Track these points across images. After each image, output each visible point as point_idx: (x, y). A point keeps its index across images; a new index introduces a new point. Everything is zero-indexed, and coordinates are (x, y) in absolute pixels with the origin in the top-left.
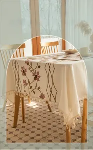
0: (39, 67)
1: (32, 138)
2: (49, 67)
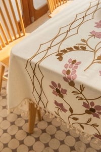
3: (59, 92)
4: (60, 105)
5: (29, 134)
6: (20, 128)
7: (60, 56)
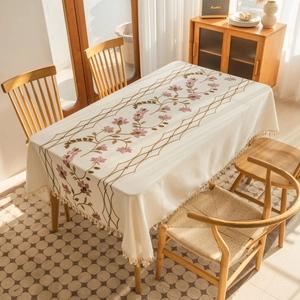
0: (88, 179)
1: (85, 255)
2: (105, 187)
3: (63, 174)
4: (66, 187)
5: (51, 232)
6: (44, 226)
7: (67, 145)
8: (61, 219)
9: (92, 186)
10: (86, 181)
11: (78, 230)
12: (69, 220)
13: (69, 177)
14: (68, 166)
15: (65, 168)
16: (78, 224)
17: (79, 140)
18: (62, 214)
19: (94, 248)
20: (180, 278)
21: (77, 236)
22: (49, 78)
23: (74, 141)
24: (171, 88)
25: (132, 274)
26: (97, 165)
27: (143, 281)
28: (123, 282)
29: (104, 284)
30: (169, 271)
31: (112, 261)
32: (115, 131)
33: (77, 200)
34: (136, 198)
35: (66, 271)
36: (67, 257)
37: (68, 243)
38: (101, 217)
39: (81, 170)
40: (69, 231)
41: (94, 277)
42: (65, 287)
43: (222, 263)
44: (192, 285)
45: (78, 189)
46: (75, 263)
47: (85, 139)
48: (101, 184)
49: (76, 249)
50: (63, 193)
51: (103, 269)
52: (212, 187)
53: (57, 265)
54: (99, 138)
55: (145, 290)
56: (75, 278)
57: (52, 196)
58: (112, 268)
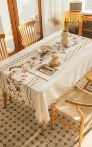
0: (20, 85)
1: (19, 119)
2: (28, 89)
3: (8, 83)
4: (10, 88)
5: (4, 108)
6: (0, 105)
7: (10, 69)
8: (8, 102)
9: (22, 88)
10: (19, 86)
11: (16, 107)
12: (11, 102)
13: (11, 84)
14: (11, 79)
15: (9, 80)
16: (15, 104)
17: (16, 67)
18: (8, 100)
19: (23, 115)
20: (62, 128)
21: (15, 110)
22: (2, 39)
23: (13, 68)
24: (57, 43)
25: (40, 127)
26: (24, 78)
27: (45, 130)
28: (36, 131)
29: (27, 131)
30: (57, 125)
31: (31, 121)
32: (32, 63)
33: (15, 94)
34: (42, 93)
35: (10, 126)
36: (11, 119)
37: (11, 113)
38: (26, 101)
39: (16, 81)
40: (11, 108)
41: (23, 128)
42: (10, 133)
43: (81, 122)
44: (67, 132)
45: (15, 89)
46: (15, 122)
47: (18, 67)
48: (26, 87)
49: (15, 116)
50: (8, 91)
51: (27, 125)
52: (76, 88)
53: (6, 123)
54: (24, 66)
55: (46, 134)
56: (15, 129)
57: (4, 92)
58: (31, 124)
